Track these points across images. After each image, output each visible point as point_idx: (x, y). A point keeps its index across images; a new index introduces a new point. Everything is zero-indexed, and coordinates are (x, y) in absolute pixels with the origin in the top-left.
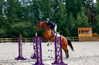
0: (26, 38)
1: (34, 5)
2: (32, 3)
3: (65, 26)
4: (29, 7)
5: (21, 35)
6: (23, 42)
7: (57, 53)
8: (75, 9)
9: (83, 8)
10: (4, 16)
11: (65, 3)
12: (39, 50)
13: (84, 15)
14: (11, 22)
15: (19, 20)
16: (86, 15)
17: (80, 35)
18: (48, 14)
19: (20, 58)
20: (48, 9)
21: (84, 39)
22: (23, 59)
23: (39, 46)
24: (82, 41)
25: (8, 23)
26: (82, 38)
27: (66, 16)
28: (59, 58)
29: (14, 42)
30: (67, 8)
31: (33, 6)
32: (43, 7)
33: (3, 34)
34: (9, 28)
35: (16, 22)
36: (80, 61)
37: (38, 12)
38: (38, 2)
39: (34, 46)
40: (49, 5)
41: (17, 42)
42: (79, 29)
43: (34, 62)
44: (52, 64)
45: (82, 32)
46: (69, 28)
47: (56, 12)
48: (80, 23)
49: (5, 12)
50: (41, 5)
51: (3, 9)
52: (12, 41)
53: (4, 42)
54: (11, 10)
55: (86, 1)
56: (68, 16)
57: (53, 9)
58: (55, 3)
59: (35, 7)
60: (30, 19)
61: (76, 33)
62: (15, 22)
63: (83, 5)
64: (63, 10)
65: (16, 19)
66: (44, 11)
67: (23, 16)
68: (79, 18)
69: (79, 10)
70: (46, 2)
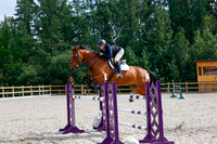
0: (82, 86)
1: (100, 13)
2: (95, 8)
3: (169, 58)
4: (88, 17)
5: (71, 79)
6: (76, 93)
7: (152, 118)
8: (190, 20)
9: (207, 18)
10: (35, 37)
11: (167, 8)
12: (111, 112)
13: (210, 34)
14: (51, 51)
15: (67, 45)
16: (214, 33)
17: (201, 79)
18: (130, 32)
19: (70, 128)
20: (130, 20)
21: (210, 87)
22: (76, 130)
23: (111, 103)
24: (205, 91)
25: (42, 51)
26: (207, 84)
27: (169, 35)
28: (155, 128)
29: (57, 93)
30: (171, 18)
31: (98, 15)
32: (118, 16)
33: (32, 77)
34: (46, 64)
35: (62, 49)
36: (202, 136)
37: (108, 29)
38: (109, 5)
39: (101, 103)
40: (133, 13)
41: (63, 93)
42: (198, 65)
43: (101, 137)
44: (140, 141)
45: (206, 70)
46: (177, 63)
47: (148, 27)
48: (200, 51)
49: (37, 28)
50: (114, 11)
51: (33, 23)
52: (53, 92)
53: (34, 94)
54: (50, 24)
55: (213, 2)
56: (173, 35)
57: (142, 21)
58: (146, 8)
59: (101, 17)
60: (90, 43)
61: (193, 74)
62: (59, 49)
63: (208, 12)
64: (164, 22)
65: (61, 43)
66: (121, 26)
67: (76, 35)
68: (198, 40)
69: (199, 23)
70: (127, 7)
